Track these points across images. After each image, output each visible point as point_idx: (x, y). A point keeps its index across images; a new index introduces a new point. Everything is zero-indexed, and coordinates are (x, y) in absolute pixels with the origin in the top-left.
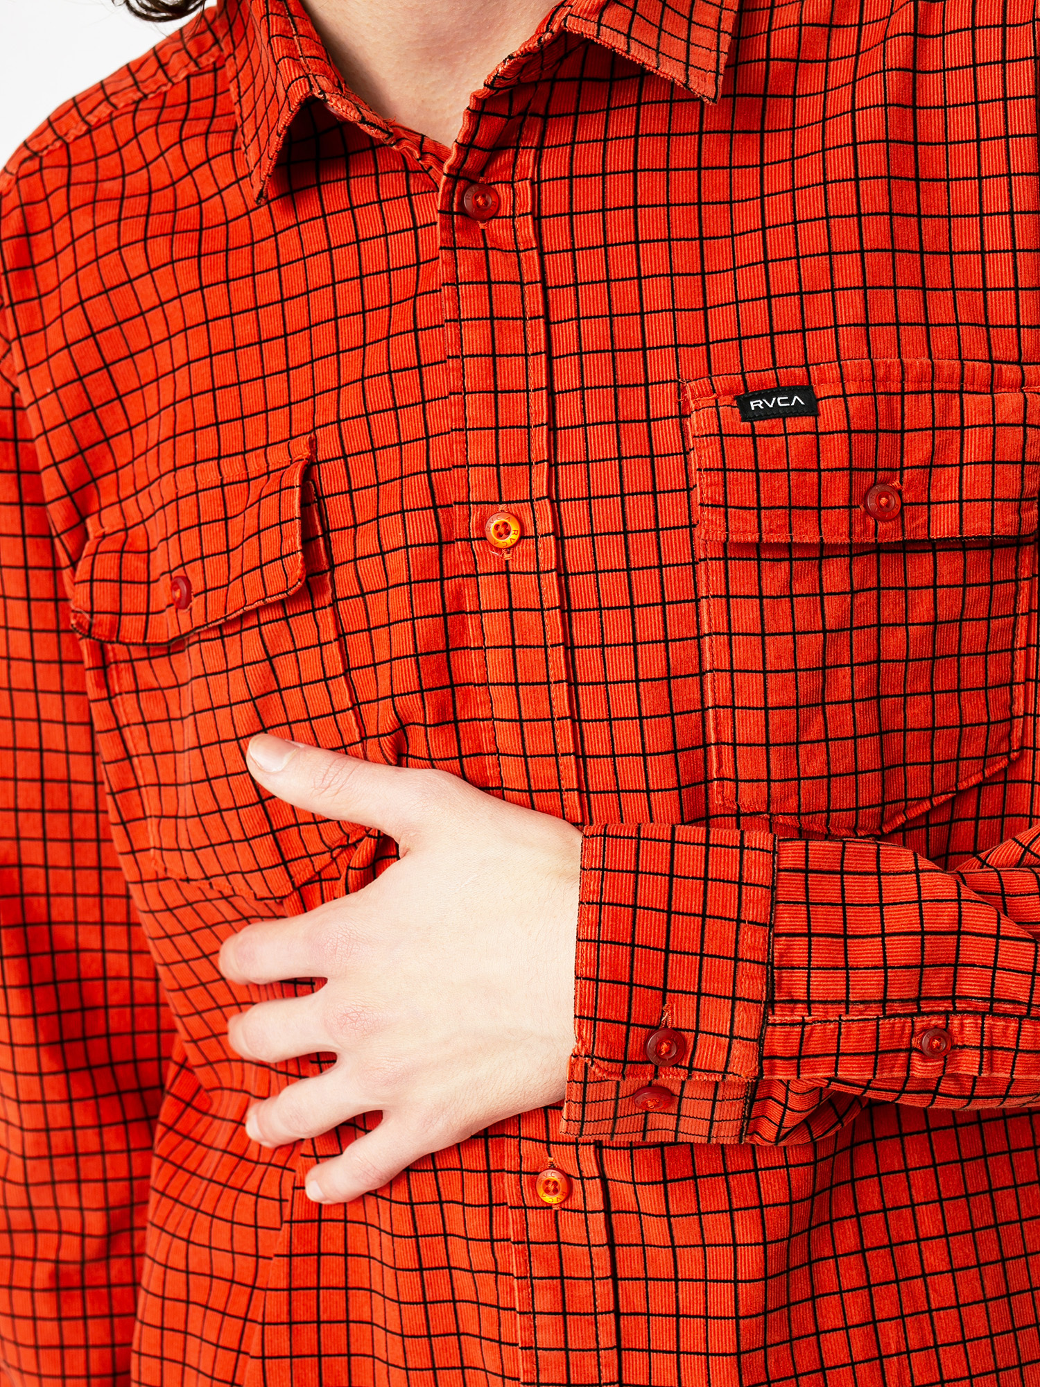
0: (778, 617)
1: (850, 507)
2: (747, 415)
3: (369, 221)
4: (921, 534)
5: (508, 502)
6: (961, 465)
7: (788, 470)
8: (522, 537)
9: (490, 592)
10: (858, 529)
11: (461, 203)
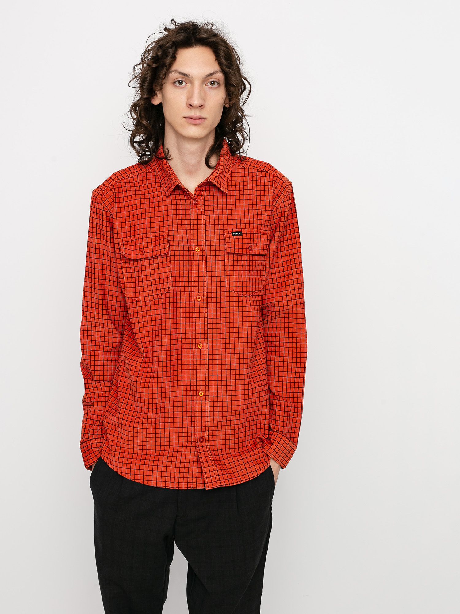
0: (236, 263)
1: (247, 249)
2: (233, 235)
3: (178, 202)
4: (255, 253)
5: (199, 245)
6: (260, 244)
7: (238, 243)
8: (200, 250)
9: (196, 258)
10: (247, 252)
11: (194, 203)
